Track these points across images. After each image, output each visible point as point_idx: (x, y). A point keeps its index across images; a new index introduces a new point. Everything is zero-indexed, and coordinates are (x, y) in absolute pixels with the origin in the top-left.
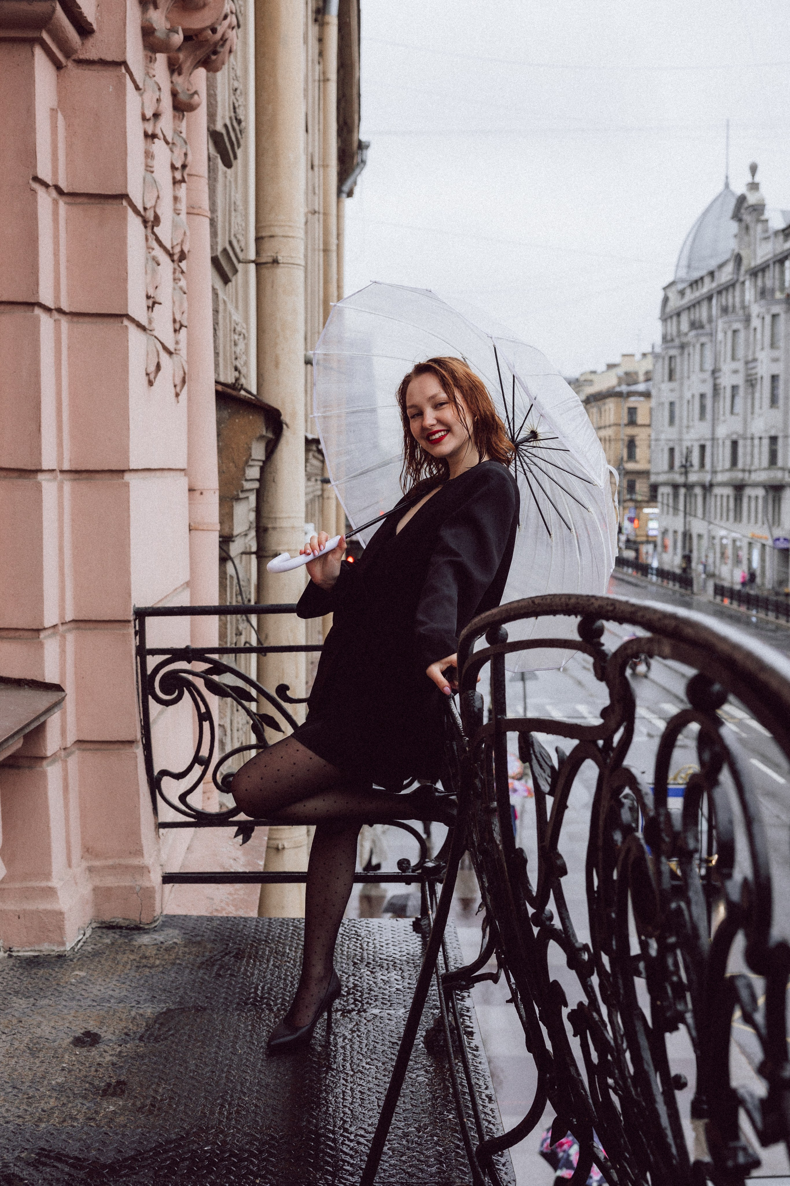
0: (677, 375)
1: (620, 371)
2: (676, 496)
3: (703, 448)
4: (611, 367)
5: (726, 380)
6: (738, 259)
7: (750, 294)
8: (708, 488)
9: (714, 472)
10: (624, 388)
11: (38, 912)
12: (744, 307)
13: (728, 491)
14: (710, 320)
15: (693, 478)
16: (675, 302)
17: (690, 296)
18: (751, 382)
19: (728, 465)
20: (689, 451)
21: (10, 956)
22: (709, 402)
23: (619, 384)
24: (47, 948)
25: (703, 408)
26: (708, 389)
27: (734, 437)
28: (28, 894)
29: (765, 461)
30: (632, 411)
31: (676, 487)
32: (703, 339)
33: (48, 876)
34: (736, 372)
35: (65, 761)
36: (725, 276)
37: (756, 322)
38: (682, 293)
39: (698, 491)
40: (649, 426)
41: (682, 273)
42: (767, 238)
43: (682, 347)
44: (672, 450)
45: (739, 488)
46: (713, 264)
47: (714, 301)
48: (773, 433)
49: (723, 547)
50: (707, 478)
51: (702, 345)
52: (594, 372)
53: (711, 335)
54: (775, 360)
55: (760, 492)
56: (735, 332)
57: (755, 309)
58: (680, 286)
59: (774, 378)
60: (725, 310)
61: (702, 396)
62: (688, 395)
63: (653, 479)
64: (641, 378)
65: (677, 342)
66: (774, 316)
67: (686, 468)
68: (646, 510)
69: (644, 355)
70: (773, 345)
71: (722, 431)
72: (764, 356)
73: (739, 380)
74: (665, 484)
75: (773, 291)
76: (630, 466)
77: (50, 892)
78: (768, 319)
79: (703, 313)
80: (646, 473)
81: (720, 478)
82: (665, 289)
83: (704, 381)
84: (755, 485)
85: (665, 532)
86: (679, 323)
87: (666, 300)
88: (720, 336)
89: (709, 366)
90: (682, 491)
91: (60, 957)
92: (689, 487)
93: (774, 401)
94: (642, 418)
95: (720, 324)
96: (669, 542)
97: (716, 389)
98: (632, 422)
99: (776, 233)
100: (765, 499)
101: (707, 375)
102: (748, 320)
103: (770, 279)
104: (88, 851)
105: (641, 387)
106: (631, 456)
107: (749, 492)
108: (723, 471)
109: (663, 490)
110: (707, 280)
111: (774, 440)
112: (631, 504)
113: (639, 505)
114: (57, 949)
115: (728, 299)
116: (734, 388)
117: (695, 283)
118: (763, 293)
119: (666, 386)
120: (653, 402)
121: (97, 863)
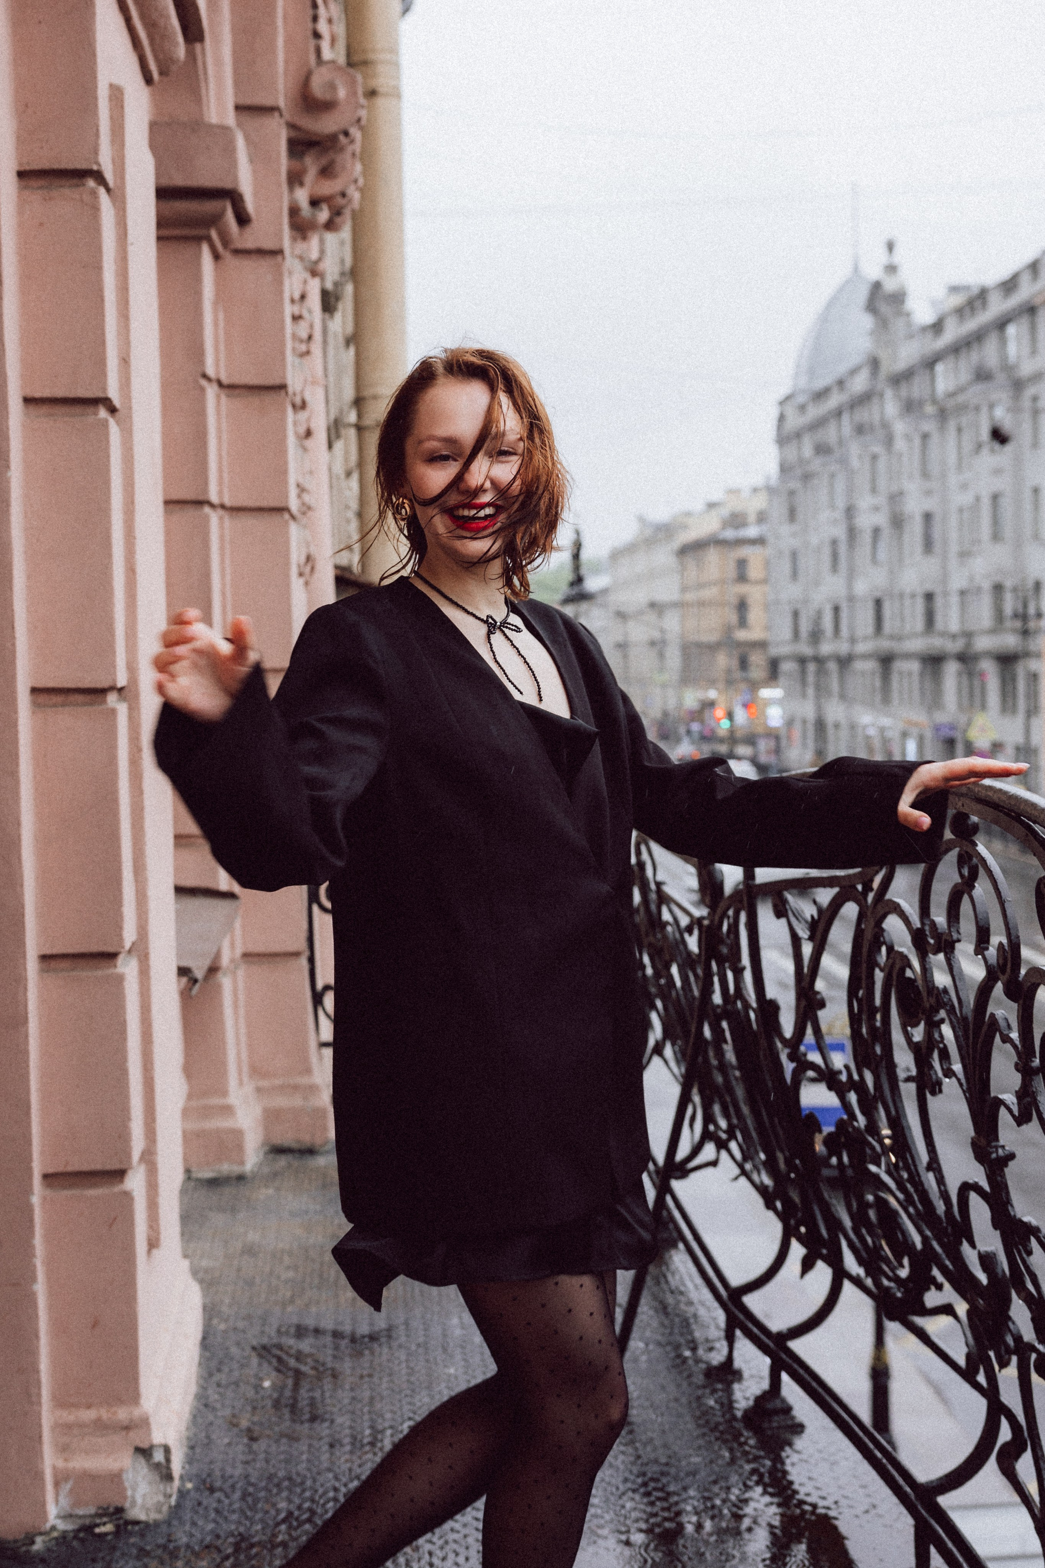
0: (800, 516)
1: (725, 512)
2: (803, 672)
3: (836, 609)
4: (711, 506)
5: (866, 521)
6: (874, 363)
7: (891, 407)
8: (845, 662)
9: (853, 640)
10: (730, 534)
11: (218, 1131)
12: (886, 425)
13: (870, 665)
14: (841, 442)
15: (826, 648)
16: (794, 421)
17: (814, 412)
18: (898, 522)
19: (870, 630)
20: (819, 614)
21: (189, 1178)
22: (843, 549)
23: (724, 528)
24: (226, 1168)
25: (835, 556)
26: (840, 532)
27: (878, 594)
28: (207, 1112)
29: (919, 624)
30: (742, 564)
31: (802, 661)
32: (834, 467)
33: (225, 1093)
34: (876, 509)
35: (234, 973)
36: (859, 384)
37: (900, 444)
38: (802, 408)
39: (832, 666)
40: (765, 581)
41: (803, 382)
42: (911, 336)
43: (807, 477)
44: (796, 614)
45: (886, 661)
46: (841, 369)
47: (846, 418)
48: (929, 587)
49: (868, 738)
50: (843, 648)
51: (832, 476)
52: (688, 514)
53: (844, 461)
54: (928, 493)
55: (915, 666)
56: (874, 458)
57: (900, 427)
58: (801, 399)
59: (928, 517)
60: (860, 430)
61: (834, 543)
62: (814, 540)
63: (774, 651)
64: (752, 518)
65: (798, 472)
66: (925, 437)
67: (816, 636)
68: (766, 693)
69: (755, 490)
70: (925, 474)
71: (861, 587)
72: (912, 487)
73: (881, 519)
74: (787, 658)
75: (921, 404)
76: (742, 635)
77: (228, 1110)
78: (917, 441)
79: (830, 434)
80: (762, 645)
81: (862, 648)
82: (781, 403)
83: (835, 521)
84: (908, 656)
85: (790, 723)
86: (799, 448)
87: (782, 418)
88: (855, 463)
89: (841, 503)
90: (811, 667)
91: (241, 1178)
92: (819, 660)
93: (928, 545)
94: (755, 571)
95: (854, 449)
96: (797, 733)
97: (852, 533)
98: (742, 577)
99: (924, 329)
100: (922, 674)
101: (839, 514)
102: (889, 441)
103: (917, 388)
104: (256, 1071)
105: (752, 532)
106: (743, 623)
107: (899, 665)
108: (865, 638)
109: (787, 667)
110: (835, 390)
111: (929, 597)
112: (743, 686)
113: (754, 686)
114: (236, 1169)
115: (863, 415)
116: (876, 531)
117: (820, 395)
118: (910, 407)
119: (785, 529)
120: (768, 551)
121: (265, 1083)
